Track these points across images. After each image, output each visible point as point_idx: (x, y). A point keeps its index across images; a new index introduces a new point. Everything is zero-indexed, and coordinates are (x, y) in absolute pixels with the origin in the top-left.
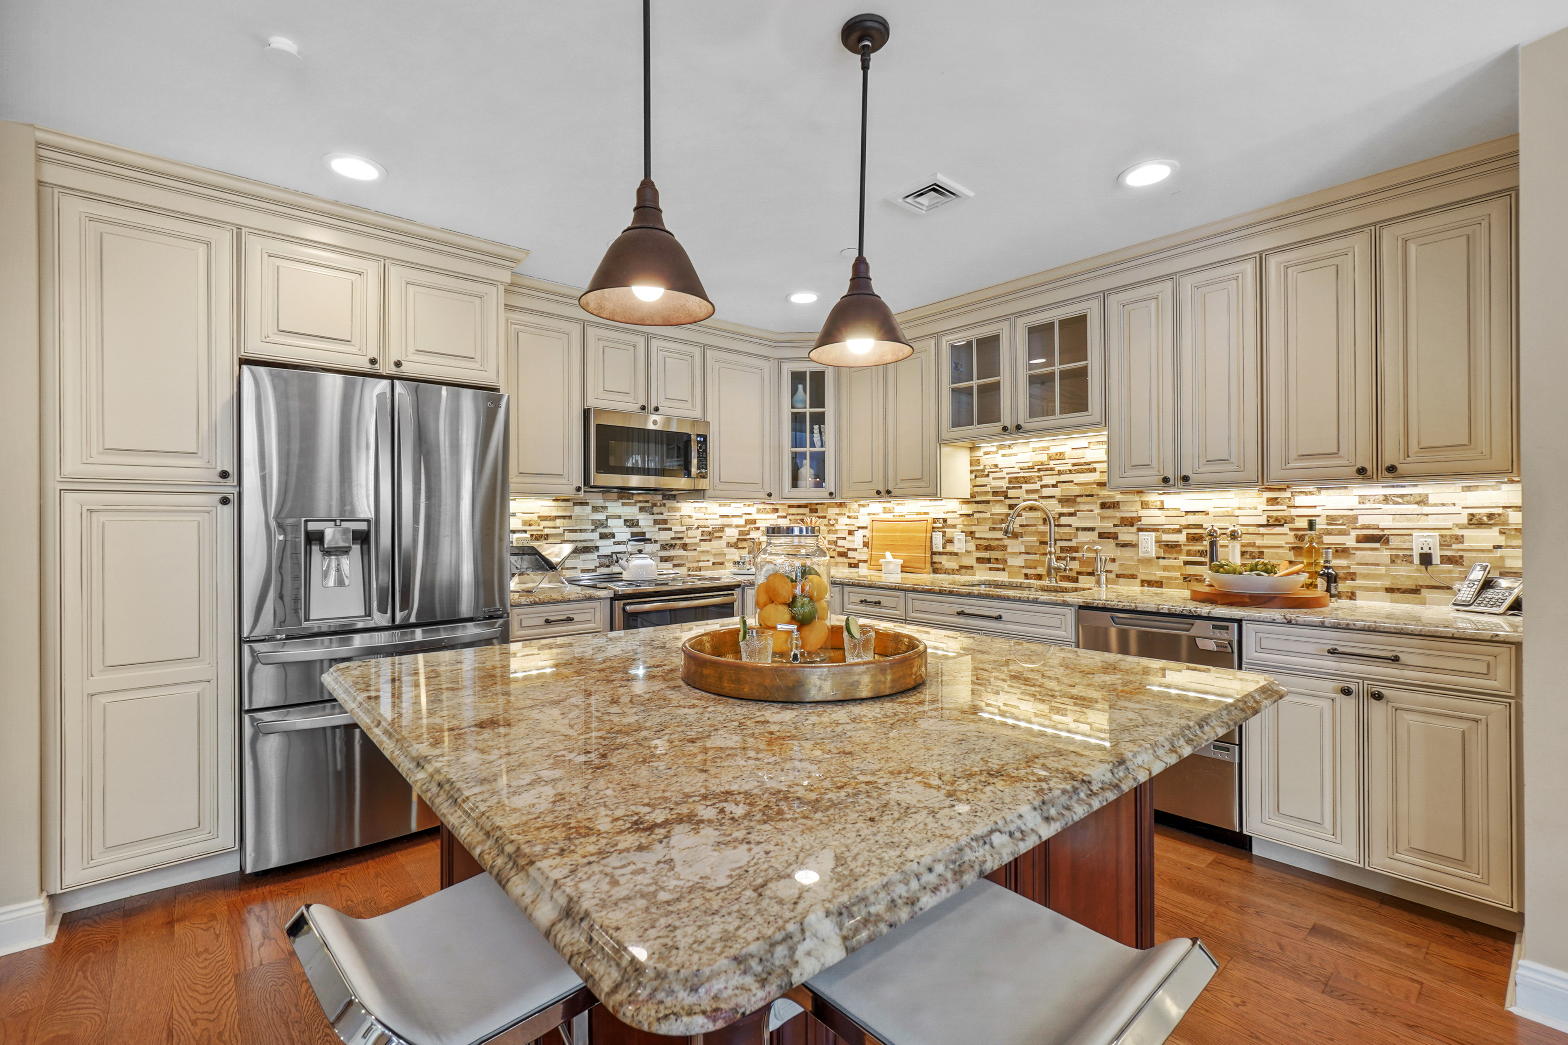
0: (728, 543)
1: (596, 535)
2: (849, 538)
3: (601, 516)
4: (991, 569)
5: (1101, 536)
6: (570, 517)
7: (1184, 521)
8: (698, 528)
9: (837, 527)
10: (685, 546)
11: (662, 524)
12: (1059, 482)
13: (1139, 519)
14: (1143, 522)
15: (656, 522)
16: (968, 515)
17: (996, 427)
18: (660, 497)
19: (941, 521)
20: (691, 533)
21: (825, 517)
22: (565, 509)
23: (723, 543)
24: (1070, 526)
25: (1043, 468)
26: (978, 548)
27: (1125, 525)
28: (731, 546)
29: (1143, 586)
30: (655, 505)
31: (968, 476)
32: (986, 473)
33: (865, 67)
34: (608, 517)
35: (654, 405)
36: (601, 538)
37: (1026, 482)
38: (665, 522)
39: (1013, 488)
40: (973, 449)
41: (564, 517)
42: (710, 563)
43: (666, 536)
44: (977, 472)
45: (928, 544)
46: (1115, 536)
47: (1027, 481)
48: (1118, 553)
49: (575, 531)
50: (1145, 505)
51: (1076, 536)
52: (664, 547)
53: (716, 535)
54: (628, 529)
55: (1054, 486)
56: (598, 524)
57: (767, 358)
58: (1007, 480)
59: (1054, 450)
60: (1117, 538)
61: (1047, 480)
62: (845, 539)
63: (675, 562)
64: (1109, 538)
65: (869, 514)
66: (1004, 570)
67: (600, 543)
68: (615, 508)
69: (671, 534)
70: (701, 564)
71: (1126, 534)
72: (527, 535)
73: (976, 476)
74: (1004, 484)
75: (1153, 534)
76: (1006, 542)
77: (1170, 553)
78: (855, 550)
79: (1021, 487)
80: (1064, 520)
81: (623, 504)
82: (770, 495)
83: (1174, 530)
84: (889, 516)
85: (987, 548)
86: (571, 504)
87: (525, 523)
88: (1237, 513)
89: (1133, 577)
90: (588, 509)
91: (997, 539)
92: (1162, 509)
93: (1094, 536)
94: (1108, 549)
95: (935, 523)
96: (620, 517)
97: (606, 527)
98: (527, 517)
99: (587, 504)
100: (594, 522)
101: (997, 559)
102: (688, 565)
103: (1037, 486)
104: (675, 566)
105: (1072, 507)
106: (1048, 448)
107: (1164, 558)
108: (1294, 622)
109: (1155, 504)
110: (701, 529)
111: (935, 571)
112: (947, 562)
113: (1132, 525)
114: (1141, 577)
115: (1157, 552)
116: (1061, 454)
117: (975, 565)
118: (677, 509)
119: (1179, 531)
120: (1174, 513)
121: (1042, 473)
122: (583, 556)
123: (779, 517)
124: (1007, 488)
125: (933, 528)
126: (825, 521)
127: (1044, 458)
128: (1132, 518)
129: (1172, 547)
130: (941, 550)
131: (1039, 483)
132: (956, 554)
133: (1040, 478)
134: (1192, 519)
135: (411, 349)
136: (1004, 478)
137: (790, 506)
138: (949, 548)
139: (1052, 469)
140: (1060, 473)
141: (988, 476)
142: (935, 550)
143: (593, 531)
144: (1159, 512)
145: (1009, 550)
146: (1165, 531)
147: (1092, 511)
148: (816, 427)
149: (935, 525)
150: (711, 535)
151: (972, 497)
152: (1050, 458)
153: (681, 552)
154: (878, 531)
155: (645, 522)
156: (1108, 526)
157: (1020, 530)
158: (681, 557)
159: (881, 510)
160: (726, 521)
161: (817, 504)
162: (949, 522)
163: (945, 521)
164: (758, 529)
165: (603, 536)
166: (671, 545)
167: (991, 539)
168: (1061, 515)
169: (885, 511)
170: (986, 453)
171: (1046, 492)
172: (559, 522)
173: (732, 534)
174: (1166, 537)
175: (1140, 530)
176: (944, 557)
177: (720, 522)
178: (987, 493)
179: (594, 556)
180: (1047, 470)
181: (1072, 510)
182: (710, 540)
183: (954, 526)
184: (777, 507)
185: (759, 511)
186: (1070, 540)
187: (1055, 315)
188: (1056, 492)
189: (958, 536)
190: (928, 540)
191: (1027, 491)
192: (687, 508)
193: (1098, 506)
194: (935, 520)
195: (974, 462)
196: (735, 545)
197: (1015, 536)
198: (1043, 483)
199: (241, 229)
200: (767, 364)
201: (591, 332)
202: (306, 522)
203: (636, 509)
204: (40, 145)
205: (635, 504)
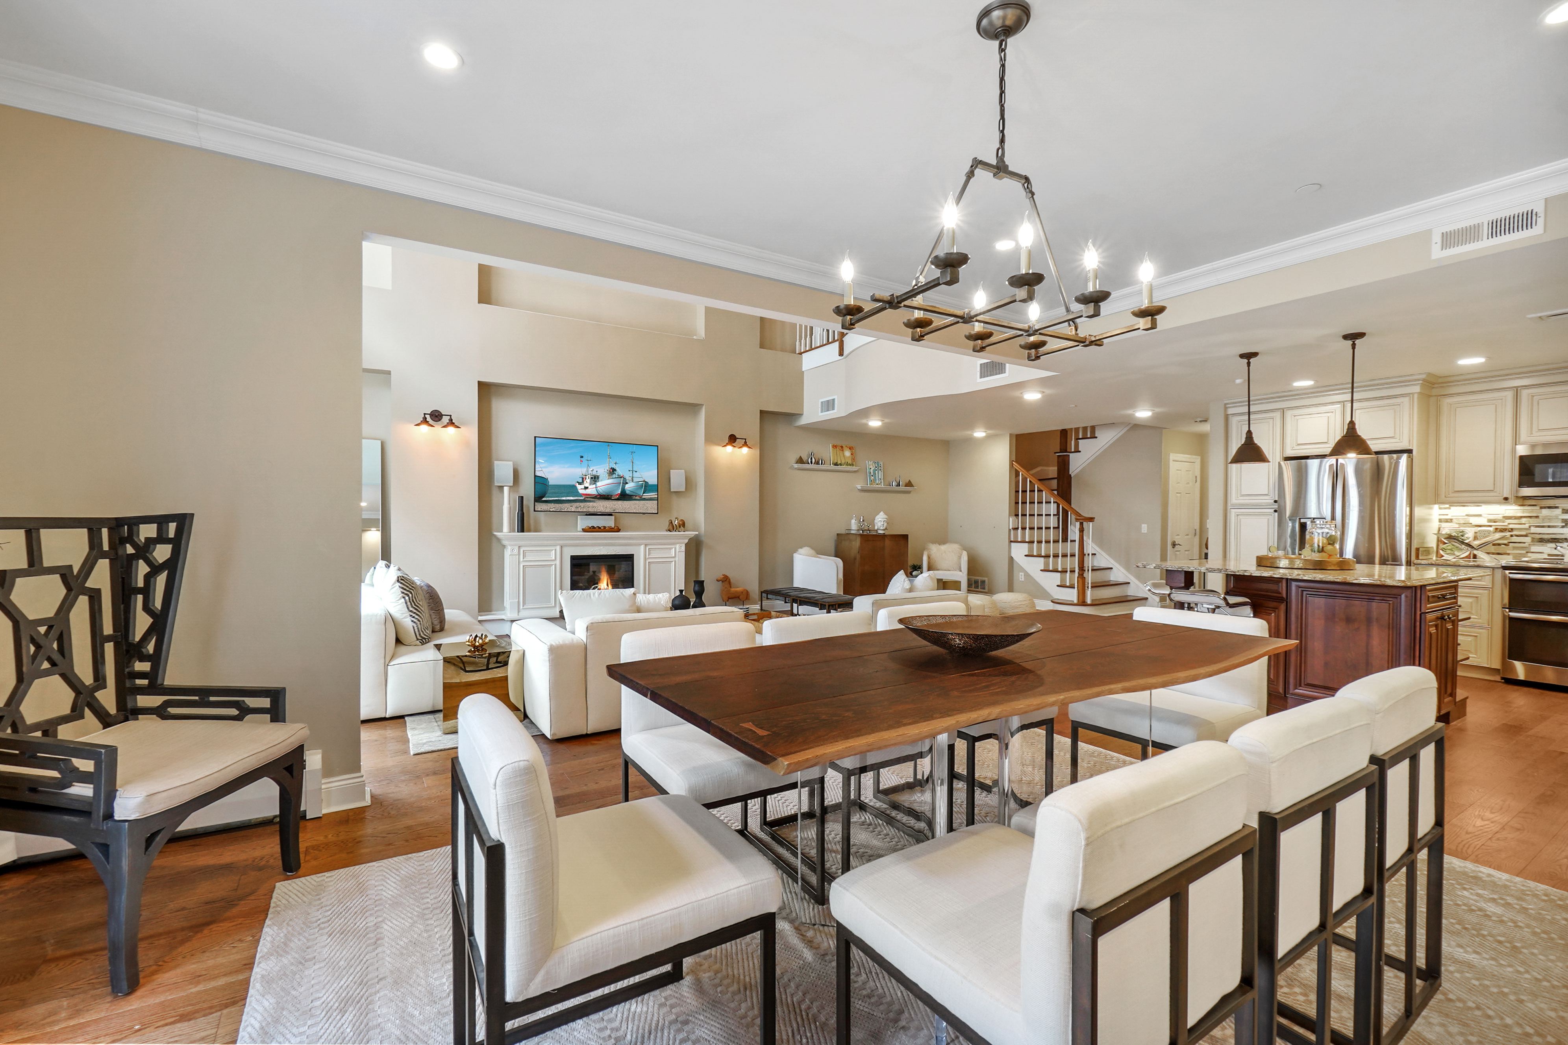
98: (1493, 517)
199: (1283, 409)
201: (1525, 393)
202: (1300, 519)
204: (1225, 404)
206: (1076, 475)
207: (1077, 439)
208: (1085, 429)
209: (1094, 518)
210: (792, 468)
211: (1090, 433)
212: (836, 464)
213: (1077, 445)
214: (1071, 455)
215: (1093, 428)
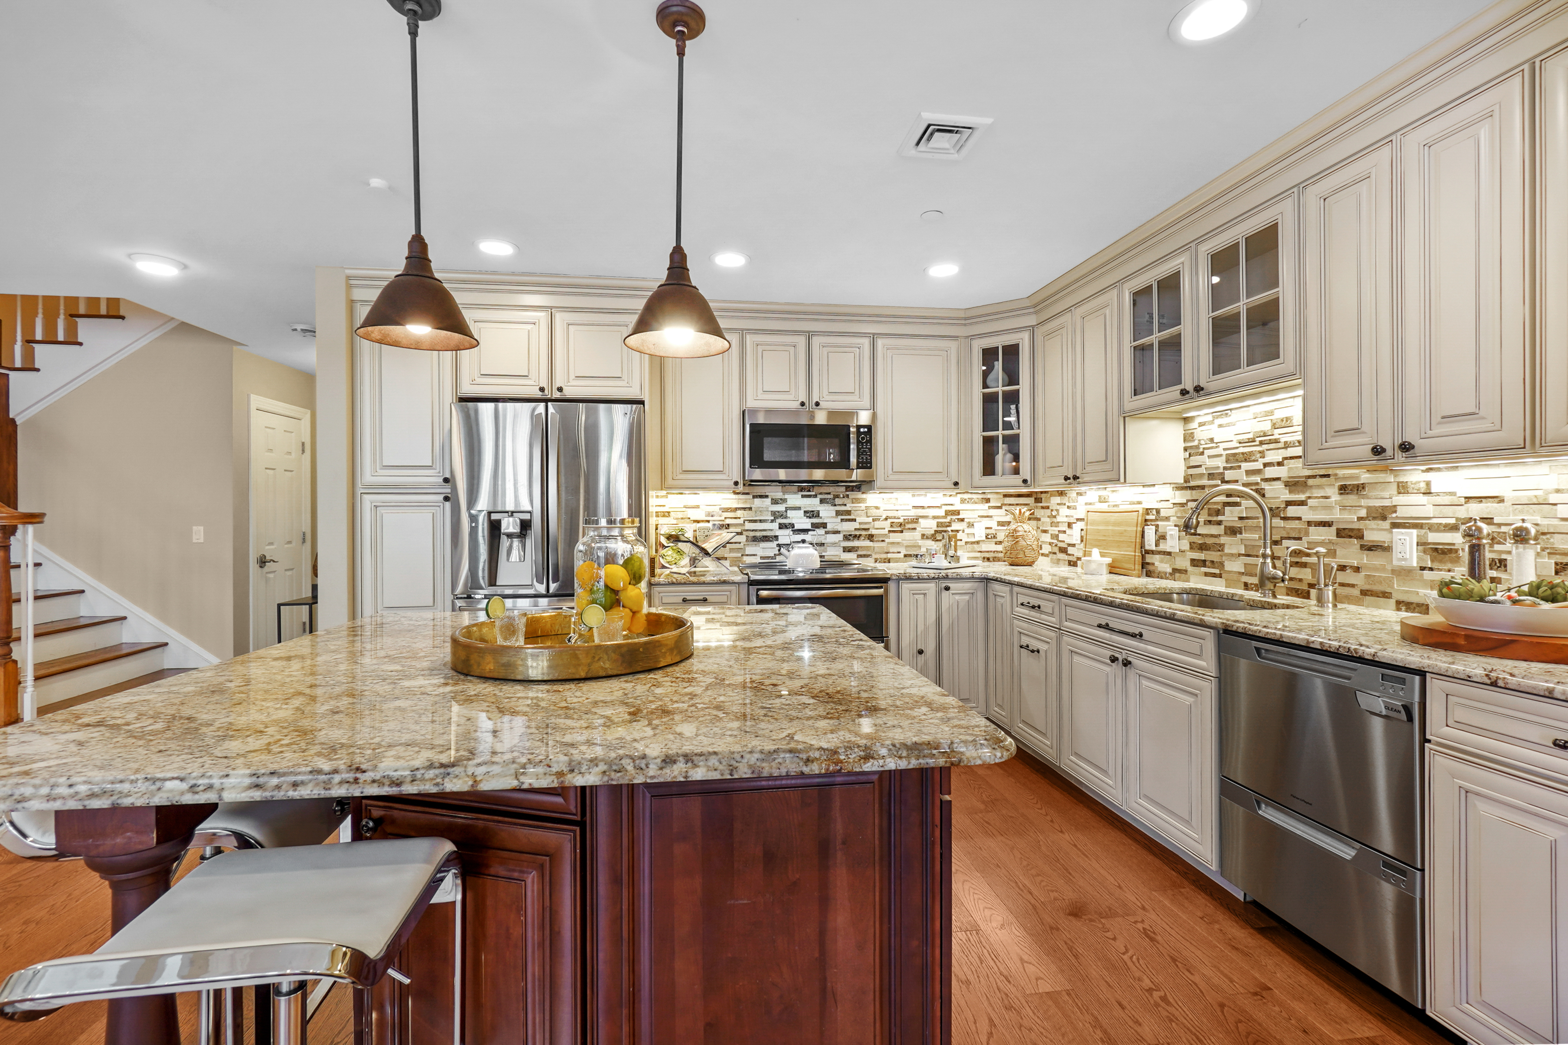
0: (923, 535)
1: (775, 526)
2: (1068, 531)
3: (781, 508)
4: (1206, 574)
5: (1340, 533)
6: (750, 509)
7: (1462, 512)
8: (886, 519)
9: (1059, 519)
10: (871, 537)
11: (845, 515)
12: (1286, 458)
13: (1394, 509)
14: (1398, 514)
15: (838, 513)
16: (1182, 505)
17: (1174, 392)
18: (843, 489)
19: (1154, 512)
20: (877, 524)
21: (1048, 508)
22: (747, 501)
23: (917, 535)
24: (1299, 519)
25: (1266, 440)
26: (1192, 546)
27: (1374, 518)
28: (927, 538)
29: (1398, 609)
30: (837, 496)
31: (1182, 455)
32: (1201, 450)
33: (681, 53)
34: (787, 509)
35: (815, 399)
36: (780, 528)
37: (1245, 461)
38: (849, 513)
39: (1231, 468)
40: (1186, 420)
41: (744, 509)
42: (901, 555)
43: (849, 527)
44: (1192, 450)
45: (1139, 540)
46: (1358, 535)
47: (1247, 457)
48: (1364, 559)
49: (755, 521)
50: (1403, 489)
51: (1307, 534)
52: (847, 538)
53: (908, 526)
54: (808, 520)
55: (1280, 464)
56: (776, 515)
57: (955, 338)
58: (1224, 458)
59: (1279, 415)
60: (1361, 537)
61: (1273, 456)
62: (1064, 532)
63: (860, 553)
64: (1351, 537)
65: (1086, 504)
66: (1220, 576)
67: (778, 533)
68: (795, 499)
69: (856, 525)
70: (890, 556)
71: (1375, 533)
72: (710, 525)
73: (1190, 455)
74: (1220, 463)
75: (1414, 532)
76: (1223, 540)
77: (1441, 561)
78: (1074, 545)
79: (1240, 467)
80: (1292, 511)
81: (803, 496)
82: (956, 484)
83: (1446, 525)
84: (1104, 507)
85: (1203, 547)
86: (750, 497)
87: (709, 514)
88: (1553, 498)
89: (1386, 595)
90: (768, 501)
91: (1212, 536)
92: (1428, 493)
93: (1329, 534)
94: (1350, 554)
95: (1148, 514)
96: (799, 508)
97: (786, 517)
98: (711, 509)
99: (767, 497)
100: (774, 513)
101: (1212, 562)
102: (874, 556)
103: (1258, 465)
104: (859, 556)
105: (1304, 492)
106: (1271, 413)
107: (1431, 569)
108: (1501, 683)
109: (1416, 487)
110: (889, 521)
111: (1149, 574)
112: (1161, 564)
113: (1384, 518)
114: (1397, 596)
115: (1419, 559)
116: (1287, 419)
117: (1190, 569)
118: (862, 501)
119: (1454, 528)
120: (1447, 500)
121: (1265, 447)
122: (763, 544)
123: (990, 508)
124: (1225, 468)
125: (1146, 520)
126: (1048, 512)
127: (1266, 426)
128: (1384, 508)
129: (1442, 553)
130: (1154, 548)
131: (1262, 461)
132: (1169, 554)
133: (1262, 454)
134: (1475, 510)
135: (572, 376)
136: (1221, 455)
137: (1005, 496)
138: (1163, 547)
139: (1277, 441)
140: (1287, 446)
141: (1202, 453)
142: (1147, 547)
143: (772, 521)
144: (1423, 499)
145: (1226, 551)
146: (1431, 528)
147: (1327, 498)
148: (1013, 407)
149: (1148, 517)
150: (900, 527)
151: (1186, 481)
152: (1275, 426)
153: (867, 543)
154: (1092, 524)
155: (827, 513)
156: (1349, 519)
157: (1239, 524)
158: (867, 548)
159: (1097, 499)
160: (921, 512)
161: (1042, 492)
162: (1163, 513)
163: (1158, 511)
164: (962, 520)
165: (782, 526)
166: (855, 536)
167: (1207, 535)
168: (1289, 503)
169: (1102, 500)
170: (1201, 425)
171: (1270, 472)
172: (739, 513)
173: (929, 526)
174: (1434, 537)
175: (1395, 525)
176: (1158, 556)
177: (913, 513)
178: (1201, 476)
179: (774, 544)
180: (1270, 442)
181: (1302, 497)
182: (902, 532)
183: (1167, 519)
184: (989, 496)
185: (963, 501)
186: (1300, 539)
187: (1239, 233)
188: (1281, 472)
189: (1172, 530)
190: (1139, 535)
191: (1249, 473)
192: (871, 499)
193: (1336, 490)
194: (1148, 511)
195: (1188, 437)
196: (933, 537)
197: (1232, 531)
198: (1267, 460)
200: (953, 345)
201: (749, 339)
202: (489, 513)
203: (817, 500)
204: (349, 278)
205: (815, 496)
206: (30, 422)
207: (30, 342)
209: (42, 515)
211: (64, 331)
213: (29, 356)
214: (12, 375)
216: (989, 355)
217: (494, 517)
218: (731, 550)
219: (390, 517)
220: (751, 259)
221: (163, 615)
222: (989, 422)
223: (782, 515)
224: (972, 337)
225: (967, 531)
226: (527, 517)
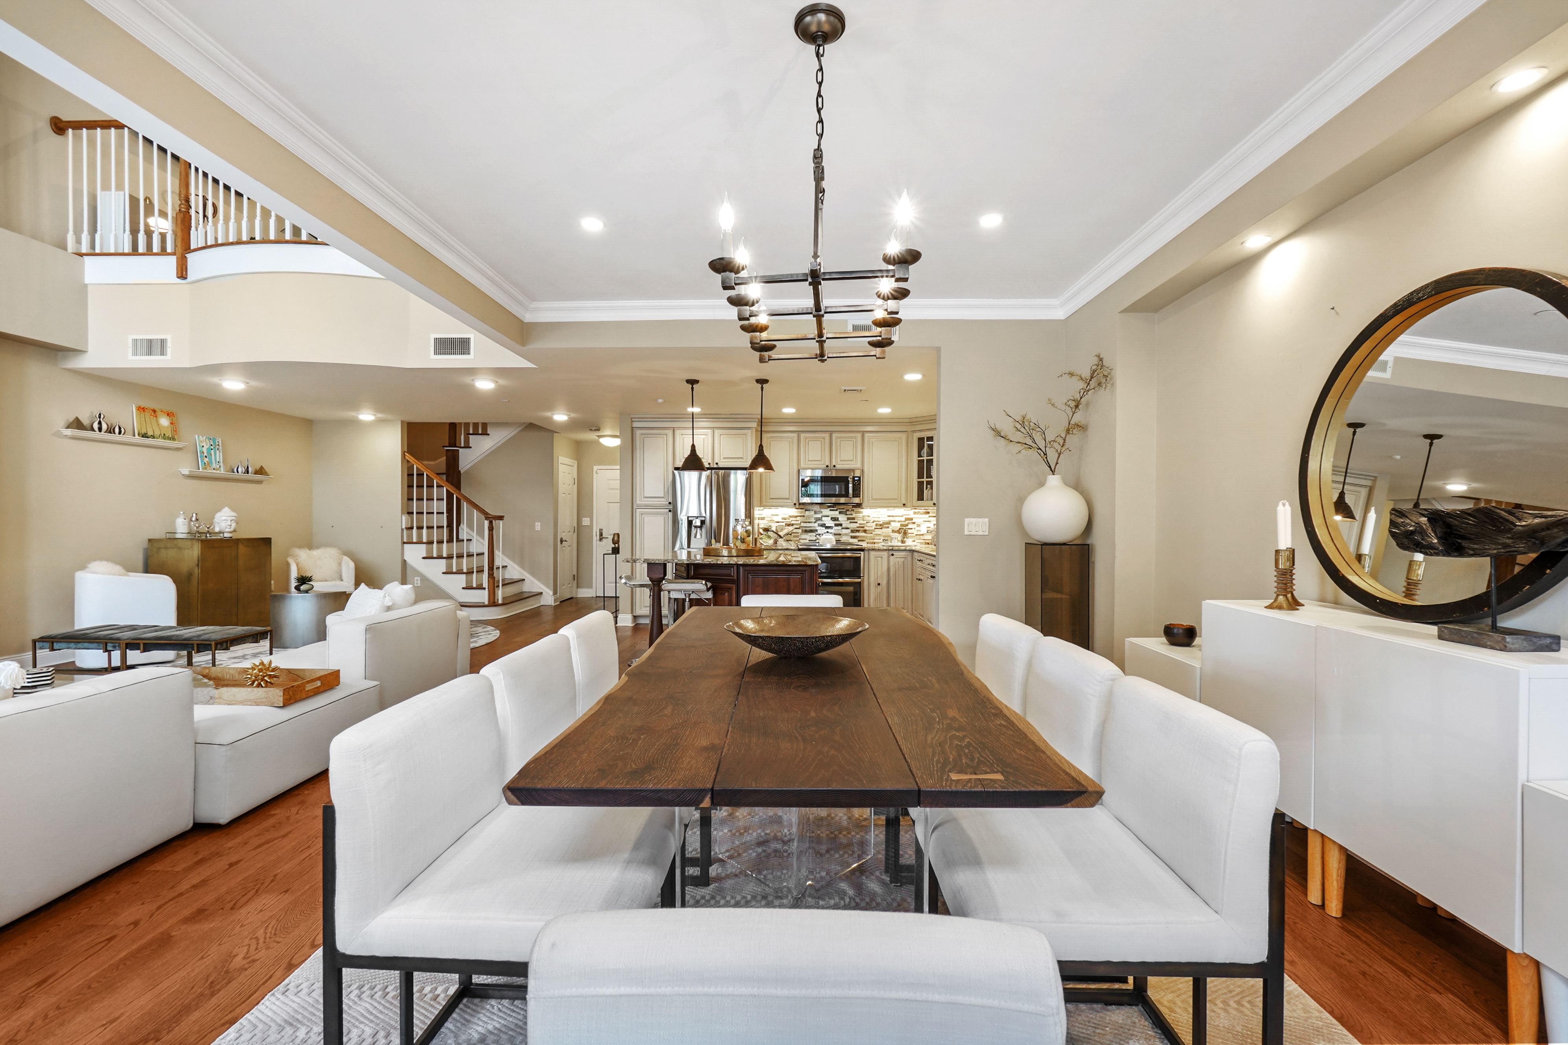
0: (893, 531)
1: (816, 525)
3: (819, 516)
6: (804, 516)
8: (873, 522)
10: (865, 531)
11: (852, 520)
15: (848, 519)
18: (851, 507)
20: (868, 524)
22: (801, 513)
23: (890, 530)
28: (895, 532)
30: (848, 510)
34: (822, 517)
35: (834, 464)
36: (818, 526)
38: (854, 519)
41: (801, 516)
42: (881, 541)
43: (854, 526)
49: (806, 522)
52: (852, 531)
53: (885, 526)
54: (833, 522)
56: (817, 519)
57: (906, 432)
63: (859, 539)
67: (818, 528)
68: (826, 512)
69: (858, 525)
70: (875, 541)
72: (784, 524)
81: (830, 510)
82: (906, 505)
86: (804, 510)
87: (783, 519)
90: (812, 513)
96: (828, 516)
97: (822, 520)
98: (784, 516)
99: (811, 511)
100: (815, 519)
102: (867, 541)
104: (859, 541)
110: (875, 523)
118: (861, 513)
122: (810, 534)
123: (929, 517)
135: (722, 458)
143: (815, 522)
148: (929, 467)
150: (881, 526)
153: (863, 534)
155: (842, 519)
158: (863, 537)
160: (891, 519)
164: (914, 523)
166: (857, 530)
172: (798, 518)
173: (896, 526)
177: (888, 519)
179: (815, 534)
182: (881, 529)
184: (929, 511)
185: (915, 513)
192: (866, 512)
196: (898, 532)
199: (674, 428)
200: (904, 436)
201: (802, 435)
202: (688, 517)
203: (837, 512)
204: (632, 418)
205: (837, 510)
206: (467, 472)
207: (468, 434)
208: (476, 425)
209: (503, 517)
210: (58, 435)
211: (482, 429)
212: (145, 436)
213: (467, 441)
214: (460, 450)
215: (485, 426)
216: (921, 440)
217: (690, 519)
218: (794, 536)
219: (647, 519)
220: (797, 410)
221: (522, 565)
222: (920, 475)
223: (820, 519)
224: (914, 431)
225: (917, 529)
226: (703, 519)
